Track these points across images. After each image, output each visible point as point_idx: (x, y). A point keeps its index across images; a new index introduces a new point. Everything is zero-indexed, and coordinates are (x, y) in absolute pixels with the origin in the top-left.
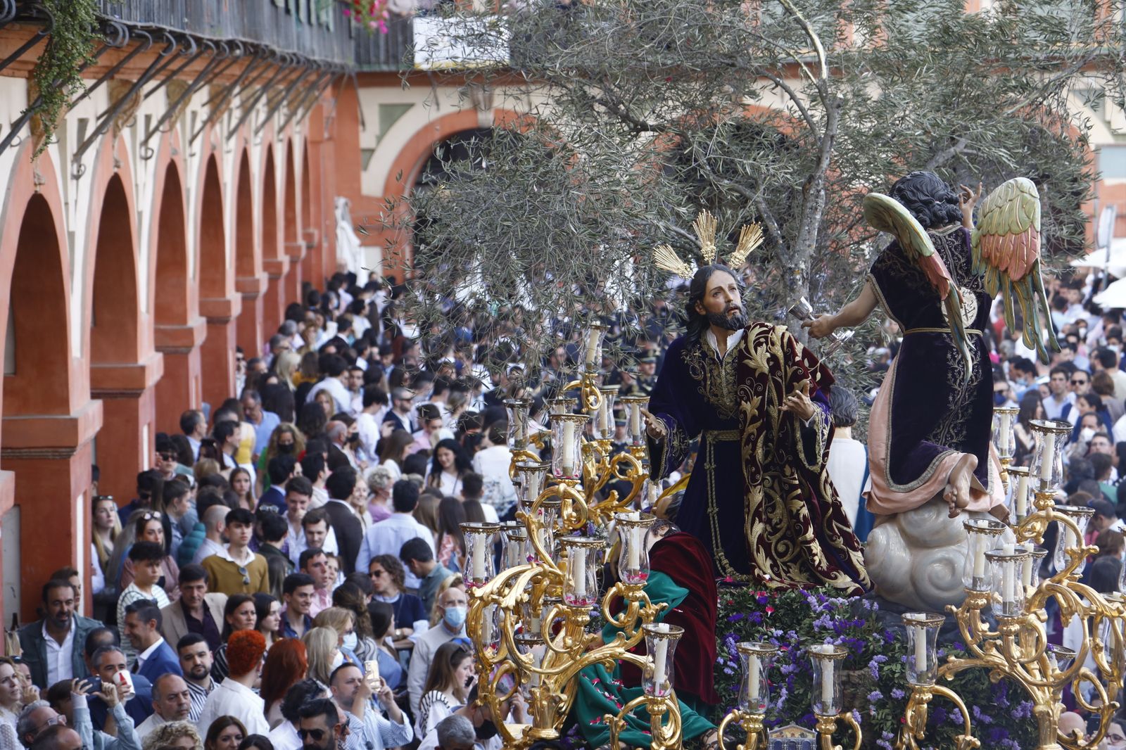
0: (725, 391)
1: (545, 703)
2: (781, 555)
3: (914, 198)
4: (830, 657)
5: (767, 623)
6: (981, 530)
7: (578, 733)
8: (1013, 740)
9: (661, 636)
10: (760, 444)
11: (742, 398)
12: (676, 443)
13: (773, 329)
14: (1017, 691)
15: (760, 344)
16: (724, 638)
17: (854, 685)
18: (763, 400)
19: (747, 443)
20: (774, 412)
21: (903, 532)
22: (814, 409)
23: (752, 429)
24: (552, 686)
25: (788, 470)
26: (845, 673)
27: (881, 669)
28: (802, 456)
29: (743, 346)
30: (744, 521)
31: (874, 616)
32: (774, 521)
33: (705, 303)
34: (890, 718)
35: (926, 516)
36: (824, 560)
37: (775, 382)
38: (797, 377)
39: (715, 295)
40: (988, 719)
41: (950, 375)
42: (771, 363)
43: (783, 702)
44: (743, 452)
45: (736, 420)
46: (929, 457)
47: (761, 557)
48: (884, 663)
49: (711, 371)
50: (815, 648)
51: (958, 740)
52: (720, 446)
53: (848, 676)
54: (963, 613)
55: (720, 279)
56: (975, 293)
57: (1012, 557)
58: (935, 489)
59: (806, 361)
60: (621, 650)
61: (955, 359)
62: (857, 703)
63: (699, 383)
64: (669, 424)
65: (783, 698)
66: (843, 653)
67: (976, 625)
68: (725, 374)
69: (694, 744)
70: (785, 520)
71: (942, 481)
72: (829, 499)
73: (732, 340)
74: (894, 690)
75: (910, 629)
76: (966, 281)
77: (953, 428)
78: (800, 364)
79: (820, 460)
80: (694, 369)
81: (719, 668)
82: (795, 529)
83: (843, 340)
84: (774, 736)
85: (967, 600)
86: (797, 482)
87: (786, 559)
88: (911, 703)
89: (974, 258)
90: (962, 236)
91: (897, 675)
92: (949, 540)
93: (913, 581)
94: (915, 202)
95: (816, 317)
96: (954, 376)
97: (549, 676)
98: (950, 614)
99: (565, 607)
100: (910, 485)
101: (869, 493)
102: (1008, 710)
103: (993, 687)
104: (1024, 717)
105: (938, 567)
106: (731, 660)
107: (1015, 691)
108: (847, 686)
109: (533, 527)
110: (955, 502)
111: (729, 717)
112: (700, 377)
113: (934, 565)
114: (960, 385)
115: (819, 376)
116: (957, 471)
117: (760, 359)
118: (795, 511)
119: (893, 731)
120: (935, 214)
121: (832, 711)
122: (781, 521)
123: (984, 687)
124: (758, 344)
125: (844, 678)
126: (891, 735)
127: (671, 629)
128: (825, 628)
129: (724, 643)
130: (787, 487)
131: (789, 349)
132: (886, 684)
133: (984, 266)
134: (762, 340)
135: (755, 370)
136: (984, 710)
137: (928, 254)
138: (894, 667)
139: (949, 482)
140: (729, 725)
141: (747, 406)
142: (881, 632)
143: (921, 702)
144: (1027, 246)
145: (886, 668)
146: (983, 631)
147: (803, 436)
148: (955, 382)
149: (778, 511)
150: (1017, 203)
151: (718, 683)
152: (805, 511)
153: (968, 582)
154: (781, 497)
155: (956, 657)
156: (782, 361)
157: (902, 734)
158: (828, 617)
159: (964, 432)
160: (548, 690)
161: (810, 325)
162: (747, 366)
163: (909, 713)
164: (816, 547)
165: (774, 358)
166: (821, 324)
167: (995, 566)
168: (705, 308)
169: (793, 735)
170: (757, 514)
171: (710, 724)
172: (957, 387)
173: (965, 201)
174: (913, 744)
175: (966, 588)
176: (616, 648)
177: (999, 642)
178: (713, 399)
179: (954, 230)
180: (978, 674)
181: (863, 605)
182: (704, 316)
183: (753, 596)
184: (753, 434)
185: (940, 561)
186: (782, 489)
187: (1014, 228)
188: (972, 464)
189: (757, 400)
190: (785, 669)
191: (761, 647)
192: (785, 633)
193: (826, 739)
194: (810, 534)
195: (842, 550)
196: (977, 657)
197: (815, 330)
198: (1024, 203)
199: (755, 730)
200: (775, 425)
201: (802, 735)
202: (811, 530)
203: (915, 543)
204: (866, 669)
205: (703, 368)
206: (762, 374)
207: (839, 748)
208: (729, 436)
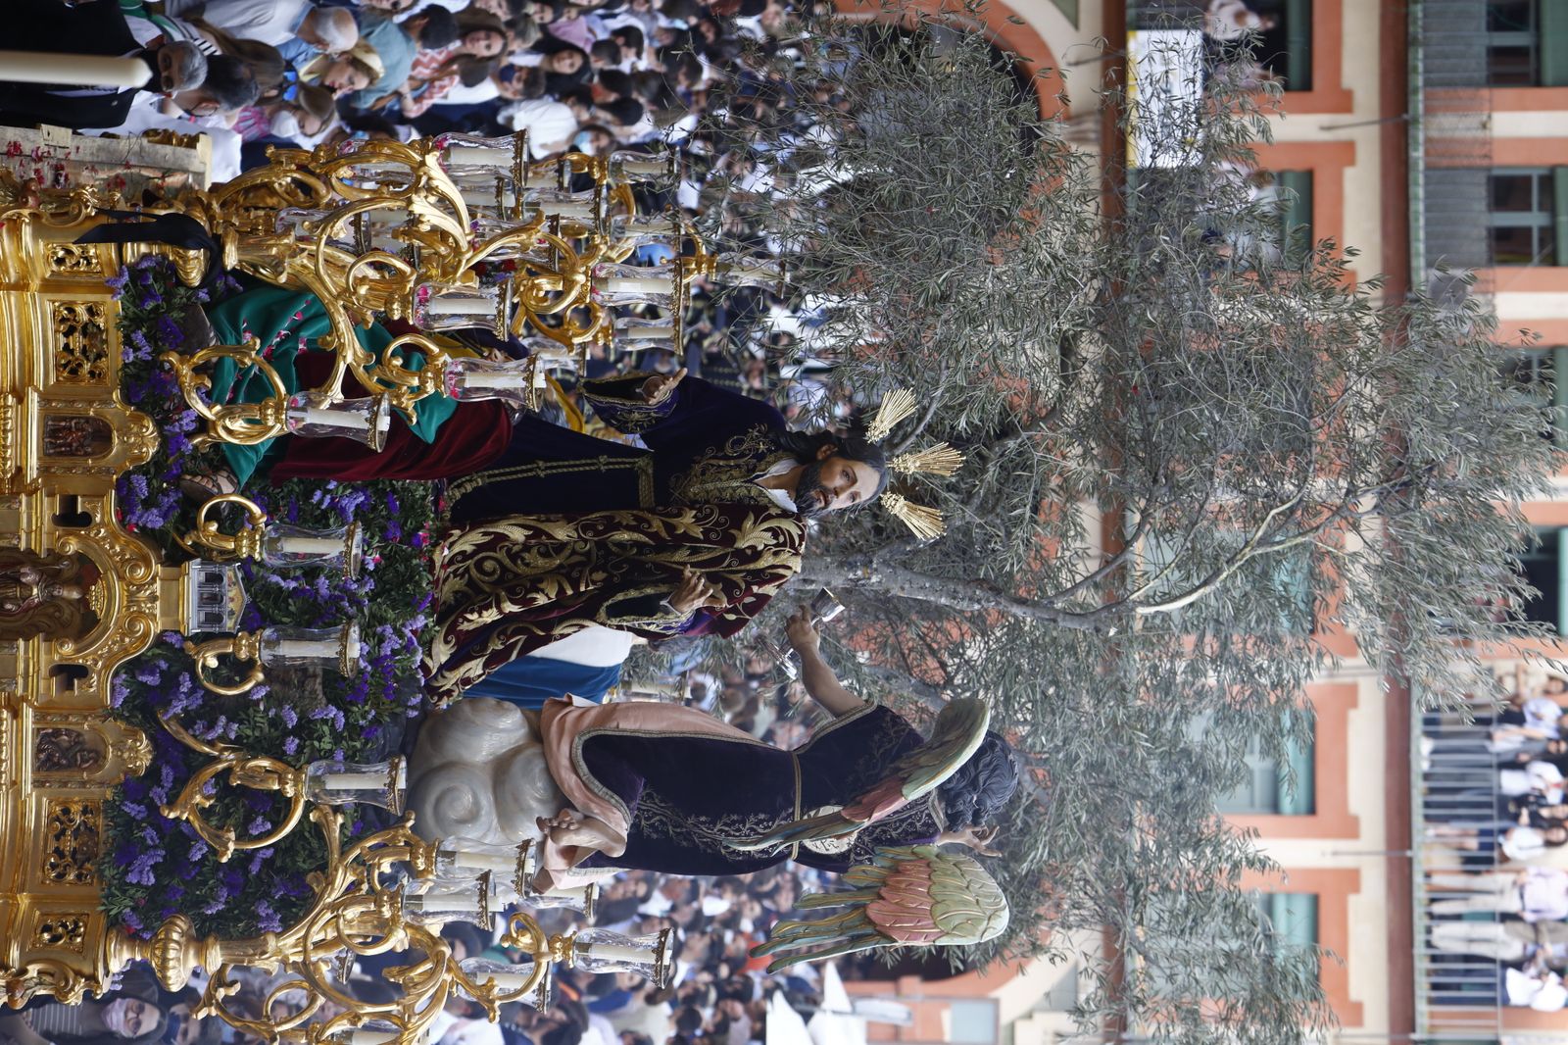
0: (710, 486)
1: (274, 251)
2: (479, 565)
3: (981, 765)
4: (343, 653)
5: (385, 547)
6: (521, 865)
7: (230, 291)
8: (226, 903)
9: (373, 420)
10: (636, 536)
11: (699, 510)
12: (636, 416)
13: (797, 554)
14: (295, 908)
15: (776, 536)
16: (363, 489)
17: (302, 684)
18: (698, 540)
19: (636, 518)
20: (681, 555)
21: (515, 752)
22: (686, 613)
23: (657, 525)
24: (298, 260)
25: (599, 576)
26: (319, 671)
27: (325, 722)
28: (620, 597)
29: (773, 511)
30: (528, 513)
31: (398, 710)
32: (526, 555)
33: (834, 459)
34: (257, 734)
35: (539, 785)
36: (472, 627)
37: (723, 558)
38: (729, 588)
39: (845, 474)
40: (254, 869)
41: (735, 817)
42: (749, 552)
43: (277, 583)
44: (623, 512)
45: (668, 502)
46: (624, 791)
47: (476, 537)
48: (333, 725)
49: (738, 466)
50: (355, 632)
51: (229, 831)
52: (632, 476)
53: (315, 676)
54: (404, 835)
55: (868, 482)
56: (849, 851)
57: (485, 908)
58: (578, 796)
59: (752, 599)
60: (349, 359)
61: (757, 824)
62: (277, 687)
63: (721, 448)
64: (663, 406)
65: (283, 584)
66: (347, 670)
67: (389, 855)
68: (734, 486)
69: (217, 458)
70: (528, 570)
71: (588, 808)
72: (557, 631)
73: (781, 497)
74: (297, 741)
75: (384, 767)
76: (866, 839)
77: (660, 821)
78: (748, 592)
79: (615, 621)
80: (740, 442)
81: (321, 484)
82: (517, 586)
83: (782, 663)
84: (231, 574)
85: (423, 844)
86: (582, 589)
87: (474, 572)
88: (280, 766)
89: (898, 850)
90: (927, 833)
91: (316, 743)
92: (506, 816)
93: (449, 766)
94: (976, 768)
95: (815, 628)
96: (734, 822)
97: (313, 256)
98: (404, 819)
99: (411, 285)
100: (582, 763)
101: (570, 703)
102: (267, 895)
103: (300, 875)
104: (257, 918)
105: (467, 799)
106: (333, 499)
107: (294, 905)
108: (300, 674)
109: (524, 236)
110: (558, 827)
111: (256, 509)
112: (729, 451)
113: (469, 794)
114: (721, 831)
115: (732, 617)
116: (602, 829)
117: (755, 536)
118: (542, 586)
119: (239, 738)
120: (959, 795)
121: (265, 656)
122: (527, 565)
123: (300, 864)
124: (775, 532)
125: (311, 670)
126: (233, 736)
127: (381, 433)
128: (381, 640)
129: (356, 490)
130: (575, 574)
131: (771, 576)
132: (306, 729)
133: (887, 863)
134: (781, 539)
135: (739, 529)
136: (268, 863)
137: (904, 792)
138: (327, 739)
139: (586, 817)
140: (243, 508)
141: (689, 517)
142: (376, 721)
143: (282, 781)
144: (915, 927)
145: (326, 729)
146: (380, 865)
147: (648, 597)
148: (725, 824)
149: (541, 562)
150: (975, 912)
151: (301, 481)
152: (542, 600)
153: (449, 845)
154: (561, 566)
155: (342, 825)
156: (752, 566)
157: (233, 750)
158: (397, 647)
159: (655, 836)
160: (293, 255)
161: (804, 619)
162: (744, 517)
163: (265, 763)
164: (490, 616)
165: (757, 555)
166: (805, 633)
167: (471, 883)
168: (827, 459)
169: (232, 600)
170: (538, 533)
171: (244, 479)
172: (718, 827)
173: (975, 834)
174: (220, 767)
175: (441, 842)
176: (352, 352)
177: (365, 887)
178: (697, 468)
179: (937, 821)
180: (319, 855)
181: (413, 694)
182: (815, 458)
183: (423, 527)
184: (650, 526)
185: (476, 803)
186: (572, 566)
187: (939, 908)
188: (612, 849)
189: (697, 532)
190: (323, 583)
191: (356, 555)
192: (371, 574)
193: (227, 646)
194: (510, 608)
195: (486, 648)
196: (343, 854)
197: (798, 626)
198: (976, 920)
199: (238, 547)
200: (663, 558)
201: (232, 613)
202: (515, 609)
203: (501, 768)
204: (324, 701)
205: (742, 455)
206: (733, 540)
207: (213, 663)
208: (645, 488)
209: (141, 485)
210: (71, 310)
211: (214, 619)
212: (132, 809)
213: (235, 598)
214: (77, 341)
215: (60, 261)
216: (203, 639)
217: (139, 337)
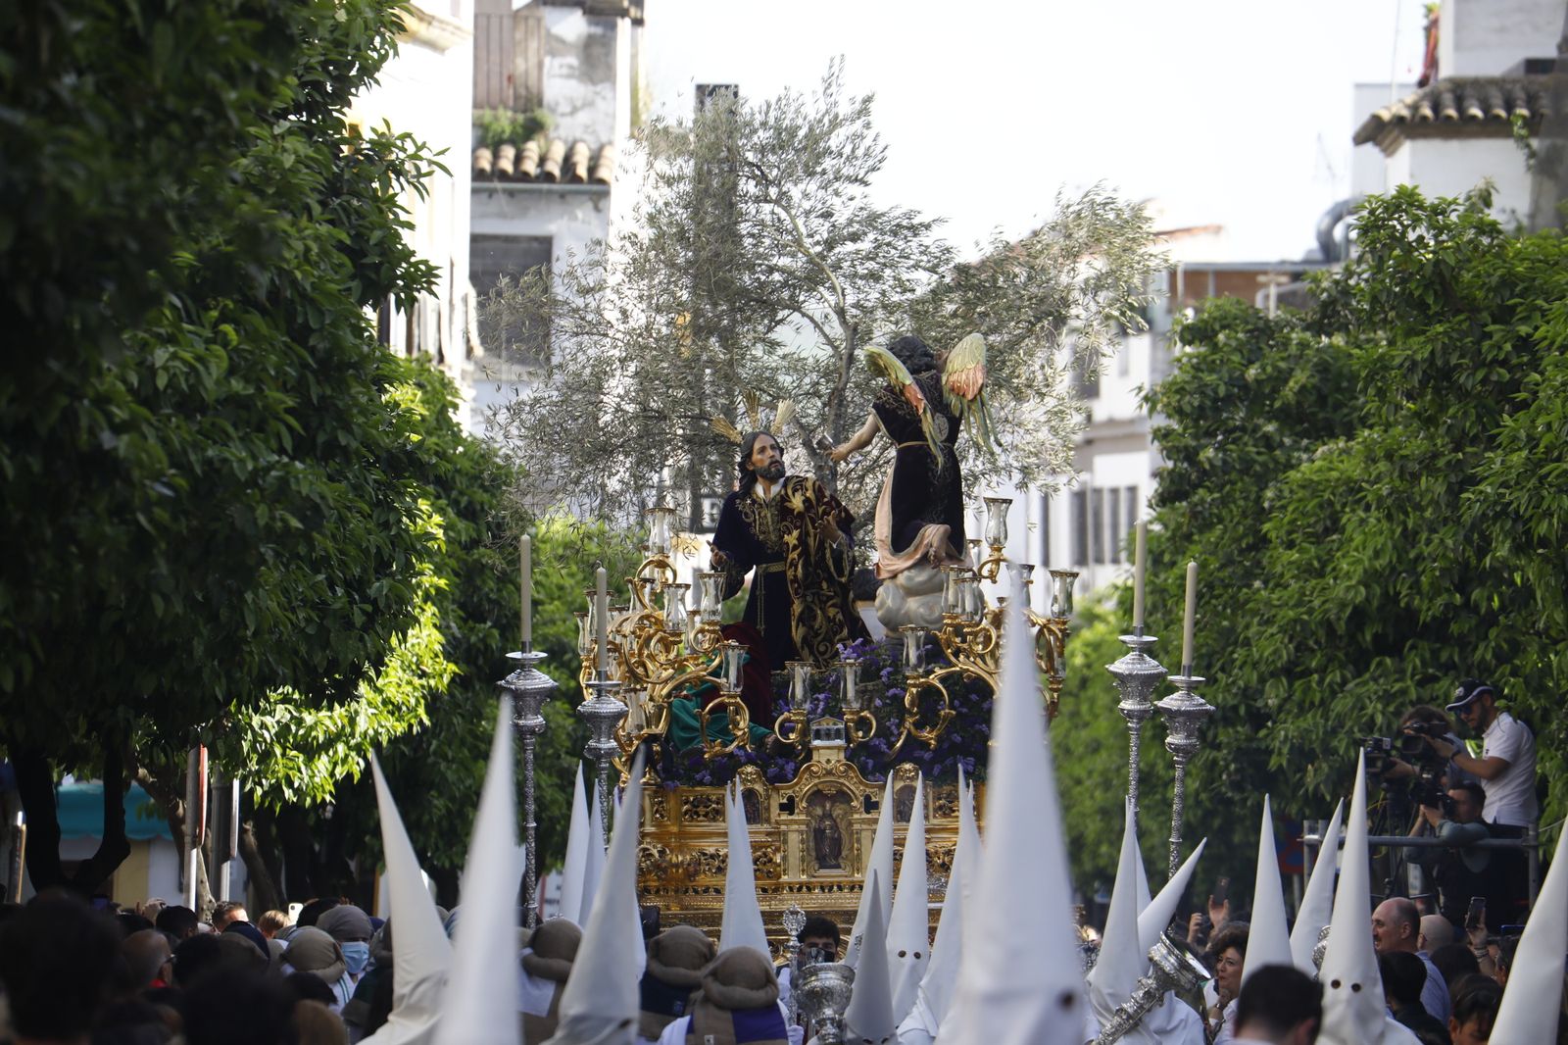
0: (771, 528)
1: (652, 711)
2: (821, 654)
4: (851, 665)
10: (800, 566)
11: (784, 533)
13: (807, 478)
15: (797, 490)
18: (801, 532)
19: (790, 568)
20: (810, 541)
21: (901, 586)
22: (840, 534)
23: (794, 555)
25: (825, 585)
26: (862, 681)
28: (833, 570)
29: (783, 493)
30: (790, 625)
32: (814, 628)
33: (753, 460)
35: (916, 572)
37: (810, 518)
42: (806, 504)
44: (788, 576)
45: (781, 551)
46: (916, 533)
49: (759, 513)
52: (769, 574)
55: (764, 441)
56: (946, 417)
58: (921, 552)
59: (833, 502)
63: (750, 524)
67: (952, 639)
68: (770, 514)
70: (824, 626)
71: (927, 545)
73: (775, 489)
76: (939, 407)
79: (847, 573)
80: (746, 514)
84: (815, 725)
86: (832, 594)
89: (944, 392)
90: (936, 377)
100: (905, 552)
101: (877, 564)
109: (639, 588)
112: (751, 520)
117: (797, 502)
118: (831, 616)
121: (855, 707)
122: (820, 628)
123: (961, 686)
124: (795, 491)
125: (861, 686)
130: (823, 600)
131: (819, 493)
134: (798, 487)
135: (794, 510)
139: (931, 545)
141: (789, 538)
143: (914, 686)
146: (957, 643)
147: (832, 555)
152: (840, 616)
154: (820, 608)
155: (940, 668)
156: (814, 502)
162: (787, 508)
163: (906, 699)
165: (807, 501)
168: (753, 464)
170: (801, 619)
171: (768, 731)
178: (761, 537)
179: (930, 374)
180: (956, 679)
182: (753, 471)
184: (794, 559)
188: (946, 532)
189: (795, 533)
193: (851, 726)
196: (954, 665)
200: (812, 551)
201: (835, 724)
203: (910, 593)
205: (753, 512)
206: (800, 513)
207: (860, 734)
208: (775, 568)
209: (772, 770)
210: (686, 813)
211: (837, 735)
212: (936, 770)
213: (828, 723)
214: (702, 810)
215: (662, 816)
216: (849, 740)
217: (698, 776)
